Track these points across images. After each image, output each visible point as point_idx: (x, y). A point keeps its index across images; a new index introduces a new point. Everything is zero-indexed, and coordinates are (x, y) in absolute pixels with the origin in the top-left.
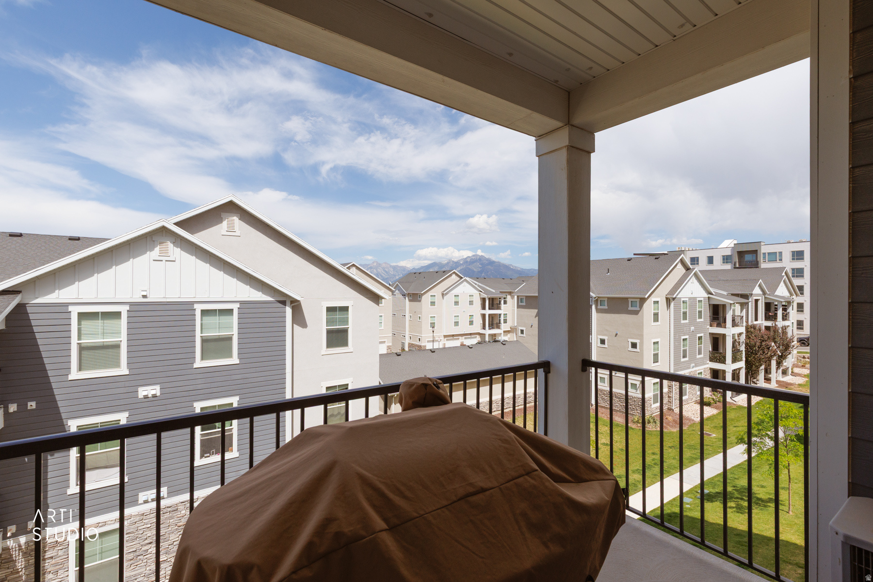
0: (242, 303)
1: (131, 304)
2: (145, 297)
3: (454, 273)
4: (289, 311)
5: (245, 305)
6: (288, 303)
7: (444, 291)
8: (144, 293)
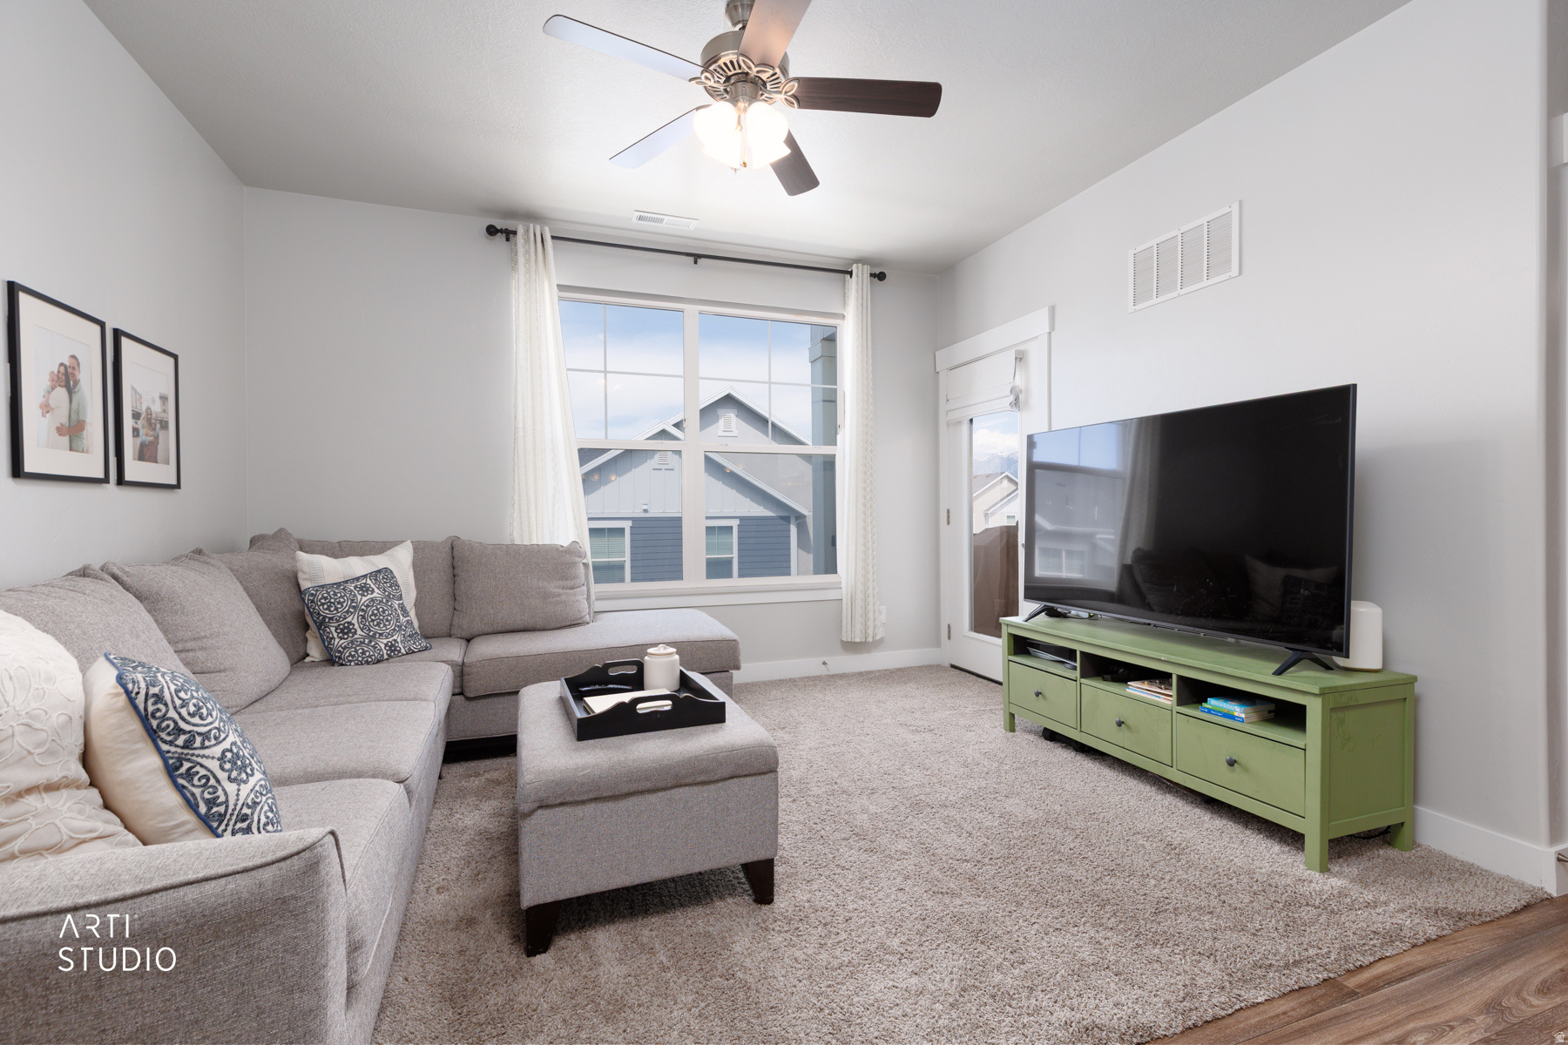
0: (742, 519)
1: (634, 519)
2: (645, 511)
3: (1007, 477)
4: (793, 530)
5: (745, 521)
6: (792, 520)
7: (988, 510)
8: (645, 507)
